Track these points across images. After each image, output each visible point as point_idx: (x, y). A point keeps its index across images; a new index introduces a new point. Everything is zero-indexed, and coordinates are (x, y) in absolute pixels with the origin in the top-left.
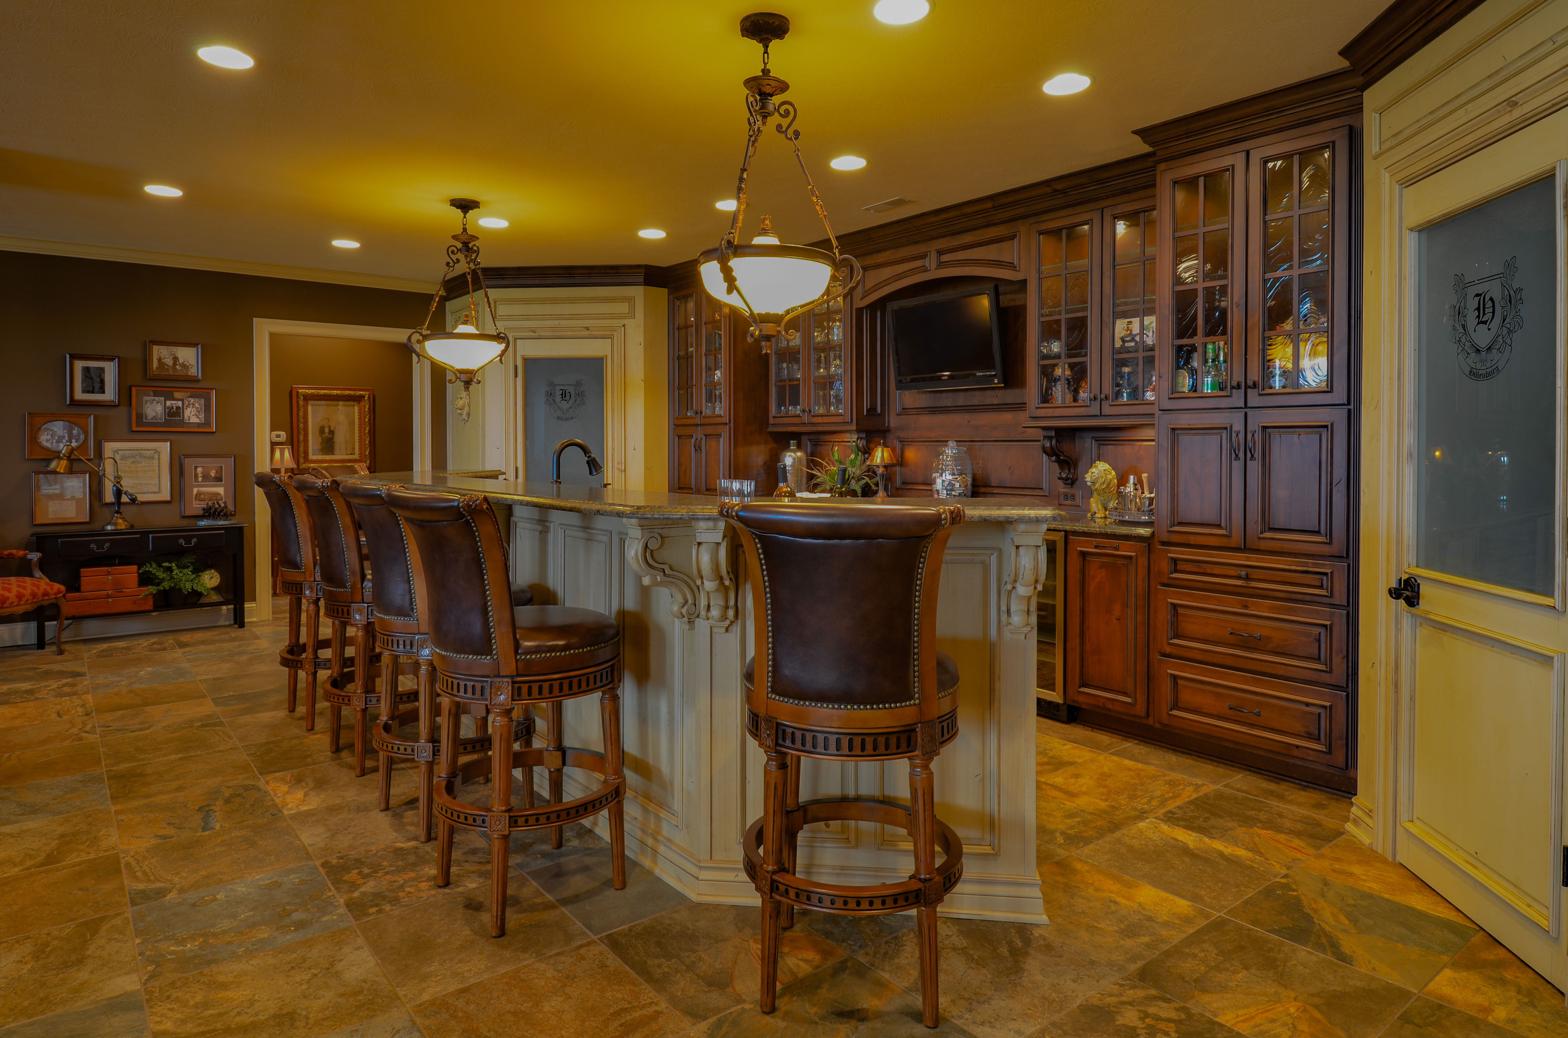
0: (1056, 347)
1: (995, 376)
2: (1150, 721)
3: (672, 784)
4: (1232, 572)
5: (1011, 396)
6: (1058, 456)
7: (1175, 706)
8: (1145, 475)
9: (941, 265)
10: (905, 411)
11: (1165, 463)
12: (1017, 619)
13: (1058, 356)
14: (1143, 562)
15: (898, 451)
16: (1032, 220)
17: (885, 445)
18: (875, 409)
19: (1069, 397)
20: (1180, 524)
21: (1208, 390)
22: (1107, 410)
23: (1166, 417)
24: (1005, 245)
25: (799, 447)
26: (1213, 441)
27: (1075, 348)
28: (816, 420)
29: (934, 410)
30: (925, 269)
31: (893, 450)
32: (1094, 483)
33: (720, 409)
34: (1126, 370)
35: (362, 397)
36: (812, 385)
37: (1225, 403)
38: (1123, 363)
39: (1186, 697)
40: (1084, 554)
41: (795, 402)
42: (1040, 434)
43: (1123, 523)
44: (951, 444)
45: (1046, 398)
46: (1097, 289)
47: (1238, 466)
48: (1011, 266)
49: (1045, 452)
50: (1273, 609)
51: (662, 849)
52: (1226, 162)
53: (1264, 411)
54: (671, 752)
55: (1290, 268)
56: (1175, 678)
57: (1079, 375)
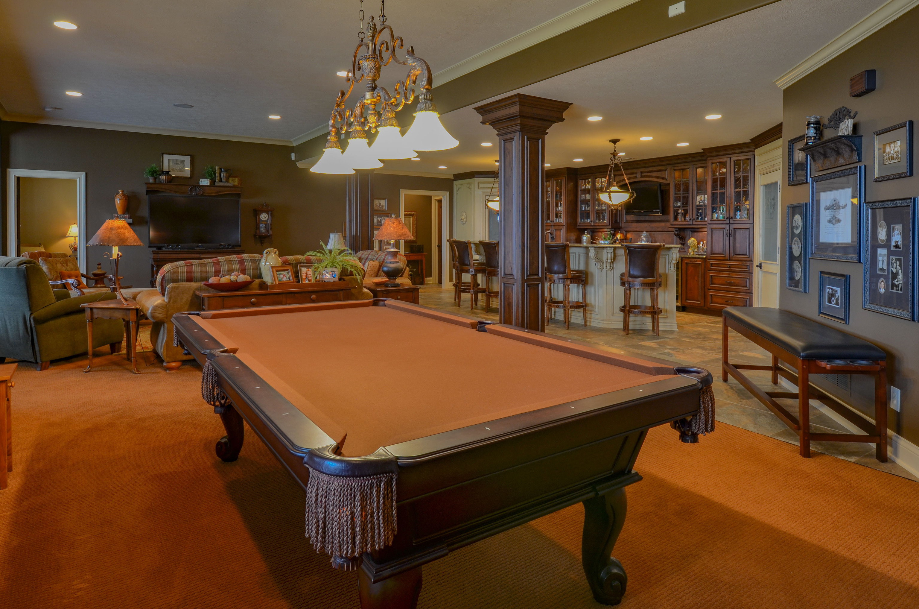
0: (679, 204)
1: (659, 212)
2: (705, 308)
3: (595, 306)
4: (726, 266)
5: (664, 217)
6: (679, 236)
7: (712, 303)
8: (705, 242)
9: (642, 177)
10: (627, 222)
11: (709, 238)
12: (672, 268)
13: (679, 207)
14: (703, 264)
15: (625, 235)
16: (672, 166)
17: (621, 233)
18: (617, 221)
19: (683, 219)
20: (713, 254)
21: (721, 219)
22: (694, 223)
23: (710, 225)
24: (663, 172)
25: (588, 234)
26: (721, 232)
27: (685, 204)
28: (596, 224)
29: (638, 222)
30: (636, 177)
31: (623, 234)
32: (690, 244)
33: (562, 220)
34: (700, 211)
35: (414, 214)
36: (595, 213)
37: (724, 222)
38: (700, 209)
39: (715, 300)
40: (687, 263)
41: (588, 217)
42: (674, 230)
43: (699, 255)
44: (644, 232)
45: (676, 218)
46: (691, 188)
47: (728, 238)
48: (665, 179)
49: (675, 234)
50: (736, 275)
51: (592, 320)
52: (725, 160)
53: (734, 225)
54: (595, 299)
55: (740, 188)
56: (712, 295)
57: (686, 212)
